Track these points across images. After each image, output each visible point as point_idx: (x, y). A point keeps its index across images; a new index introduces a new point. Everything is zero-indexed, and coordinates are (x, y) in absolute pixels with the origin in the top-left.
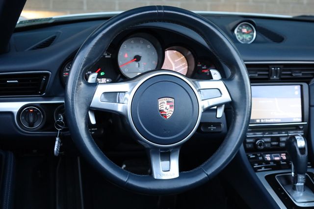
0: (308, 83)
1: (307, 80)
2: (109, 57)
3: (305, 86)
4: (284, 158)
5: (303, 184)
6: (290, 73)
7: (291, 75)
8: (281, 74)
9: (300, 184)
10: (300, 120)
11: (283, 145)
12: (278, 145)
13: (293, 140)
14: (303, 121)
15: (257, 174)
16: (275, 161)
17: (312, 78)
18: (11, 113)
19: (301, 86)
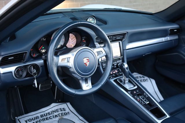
0: (121, 41)
1: (121, 40)
2: (45, 40)
3: (121, 42)
4: (117, 72)
5: (128, 81)
6: (115, 38)
7: (116, 38)
8: (113, 39)
9: (127, 82)
10: (120, 56)
11: (115, 67)
12: (114, 67)
13: (123, 65)
14: (121, 56)
15: (110, 80)
16: (114, 74)
17: (123, 39)
18: (11, 72)
19: (119, 42)
